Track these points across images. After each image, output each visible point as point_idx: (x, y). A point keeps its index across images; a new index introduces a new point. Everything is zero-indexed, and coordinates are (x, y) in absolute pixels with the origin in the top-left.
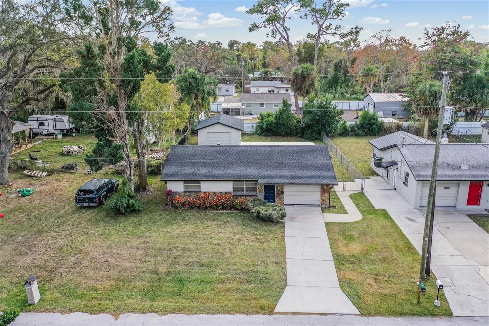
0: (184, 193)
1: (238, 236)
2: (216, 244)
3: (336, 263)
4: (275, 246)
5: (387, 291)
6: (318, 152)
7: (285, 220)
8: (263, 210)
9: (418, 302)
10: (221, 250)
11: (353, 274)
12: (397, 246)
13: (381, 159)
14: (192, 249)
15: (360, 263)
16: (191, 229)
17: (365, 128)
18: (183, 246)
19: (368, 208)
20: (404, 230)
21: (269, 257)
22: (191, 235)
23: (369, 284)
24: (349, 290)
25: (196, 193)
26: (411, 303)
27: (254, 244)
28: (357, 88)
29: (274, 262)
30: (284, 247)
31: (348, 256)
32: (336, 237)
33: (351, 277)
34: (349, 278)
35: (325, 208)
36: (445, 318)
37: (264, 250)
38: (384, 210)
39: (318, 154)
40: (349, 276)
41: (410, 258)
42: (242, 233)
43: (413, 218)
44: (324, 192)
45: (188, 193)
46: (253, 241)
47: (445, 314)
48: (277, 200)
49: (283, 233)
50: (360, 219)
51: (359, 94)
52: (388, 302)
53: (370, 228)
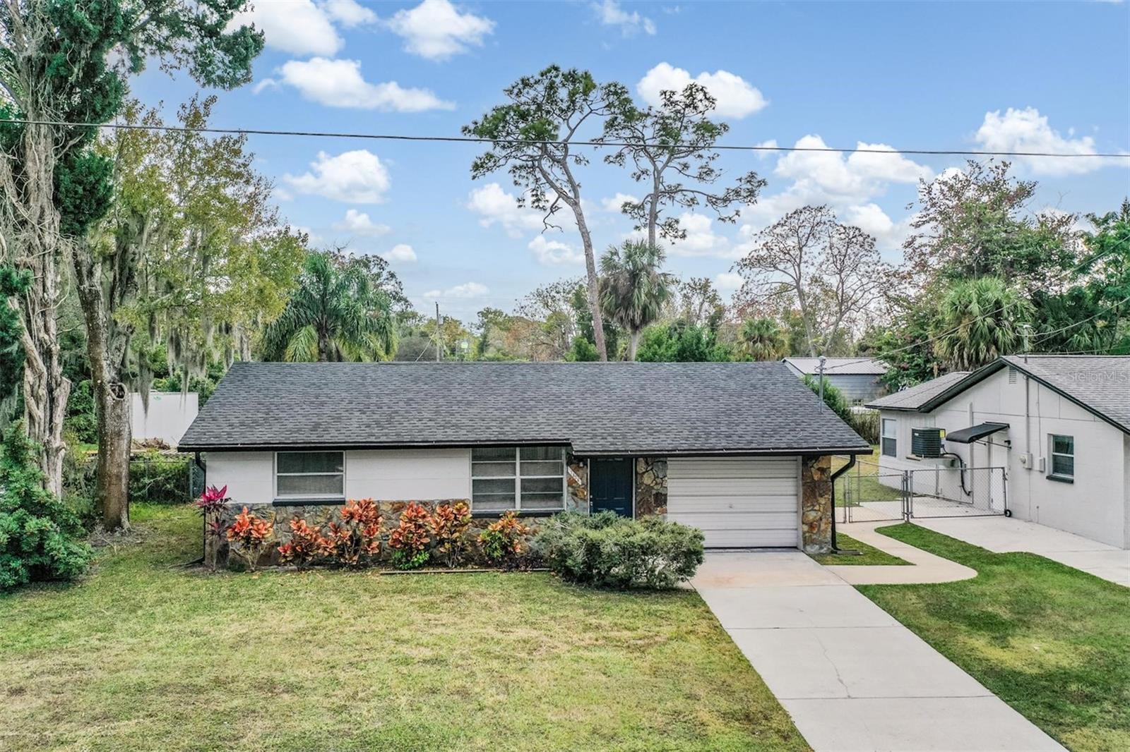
0: (272, 510)
1: (522, 632)
2: (425, 661)
3: (1015, 703)
7: (698, 582)
10: (451, 679)
13: (935, 430)
14: (307, 684)
16: (304, 620)
18: (264, 674)
19: (971, 553)
21: (693, 697)
22: (304, 638)
25: (322, 507)
27: (602, 654)
29: (727, 716)
31: (1045, 678)
32: (934, 621)
42: (533, 624)
44: (813, 491)
45: (291, 509)
46: (595, 646)
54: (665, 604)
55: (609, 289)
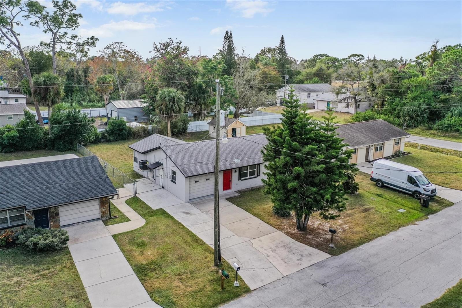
1: (15, 279)
3: (138, 275)
4: (66, 278)
5: (194, 288)
6: (89, 164)
7: (69, 244)
8: (40, 239)
9: (223, 289)
11: (160, 281)
12: (186, 242)
13: (145, 162)
15: (161, 268)
17: (115, 134)
19: (147, 211)
20: (185, 224)
21: (63, 293)
23: (177, 287)
24: (161, 300)
26: (218, 292)
27: (39, 282)
28: (93, 96)
29: (71, 297)
30: (78, 275)
31: (148, 265)
32: (129, 247)
33: (158, 285)
34: (157, 286)
35: (106, 220)
36: (247, 295)
37: (54, 286)
38: (162, 209)
39: (88, 166)
40: (156, 285)
41: (200, 249)
42: (19, 274)
43: (188, 212)
44: (103, 204)
46: (38, 279)
47: (245, 291)
48: (51, 224)
49: (71, 260)
50: (144, 224)
51: (95, 102)
52: (200, 298)
53: (156, 230)
54: (58, 255)
55: (37, 93)
